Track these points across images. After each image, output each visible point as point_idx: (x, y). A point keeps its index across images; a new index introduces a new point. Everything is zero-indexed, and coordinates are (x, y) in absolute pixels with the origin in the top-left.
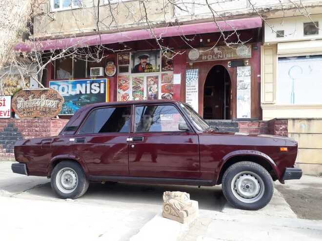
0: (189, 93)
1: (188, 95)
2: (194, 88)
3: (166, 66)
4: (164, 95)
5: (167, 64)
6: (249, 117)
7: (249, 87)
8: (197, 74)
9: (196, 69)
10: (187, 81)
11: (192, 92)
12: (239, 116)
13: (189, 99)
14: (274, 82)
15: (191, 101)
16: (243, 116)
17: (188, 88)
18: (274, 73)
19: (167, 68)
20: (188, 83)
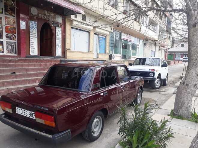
0: (32, 38)
1: (31, 39)
2: (35, 34)
3: (8, 11)
4: (8, 34)
5: (9, 9)
6: (61, 56)
7: (61, 40)
8: (36, 25)
9: (36, 22)
10: (30, 29)
11: (34, 37)
12: (57, 55)
13: (32, 41)
14: (70, 39)
15: (33, 43)
16: (59, 55)
17: (31, 34)
18: (70, 34)
19: (9, 13)
20: (31, 30)
